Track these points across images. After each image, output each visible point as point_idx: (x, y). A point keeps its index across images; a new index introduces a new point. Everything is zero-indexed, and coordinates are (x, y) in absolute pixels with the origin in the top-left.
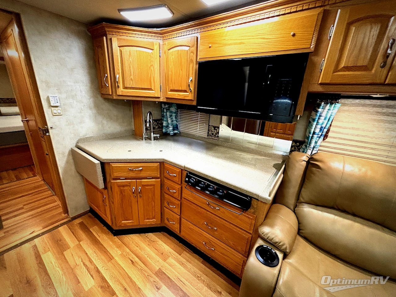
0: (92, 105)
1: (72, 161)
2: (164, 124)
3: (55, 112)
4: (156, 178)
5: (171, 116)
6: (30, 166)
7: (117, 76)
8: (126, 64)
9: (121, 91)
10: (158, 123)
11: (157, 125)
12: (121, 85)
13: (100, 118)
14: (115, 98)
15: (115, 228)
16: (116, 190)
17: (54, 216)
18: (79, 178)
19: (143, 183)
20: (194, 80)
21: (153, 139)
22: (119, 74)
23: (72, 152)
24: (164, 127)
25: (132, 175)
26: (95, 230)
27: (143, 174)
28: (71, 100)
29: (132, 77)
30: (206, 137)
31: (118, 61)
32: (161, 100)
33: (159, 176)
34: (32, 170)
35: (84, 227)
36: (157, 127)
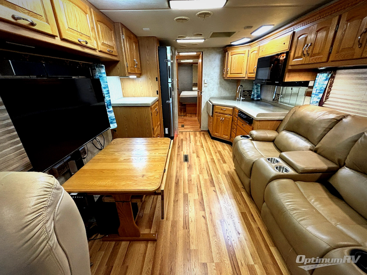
0: (219, 82)
1: (206, 106)
2: (252, 94)
3: (205, 85)
4: (231, 115)
5: (257, 88)
6: (196, 114)
7: (228, 69)
8: (233, 62)
9: (229, 75)
10: (249, 93)
11: (248, 94)
12: (229, 73)
13: (221, 89)
14: (226, 79)
15: (212, 136)
16: (215, 117)
17: (196, 129)
18: (207, 114)
19: (225, 117)
20: (256, 68)
21: (241, 100)
22: (229, 67)
23: (207, 102)
24: (252, 95)
25: (222, 111)
26: (207, 136)
27: (226, 112)
28: (211, 81)
29: (234, 68)
30: (272, 101)
31: (230, 62)
32: (246, 78)
33: (232, 114)
34: (196, 115)
35: (203, 134)
36: (248, 95)
